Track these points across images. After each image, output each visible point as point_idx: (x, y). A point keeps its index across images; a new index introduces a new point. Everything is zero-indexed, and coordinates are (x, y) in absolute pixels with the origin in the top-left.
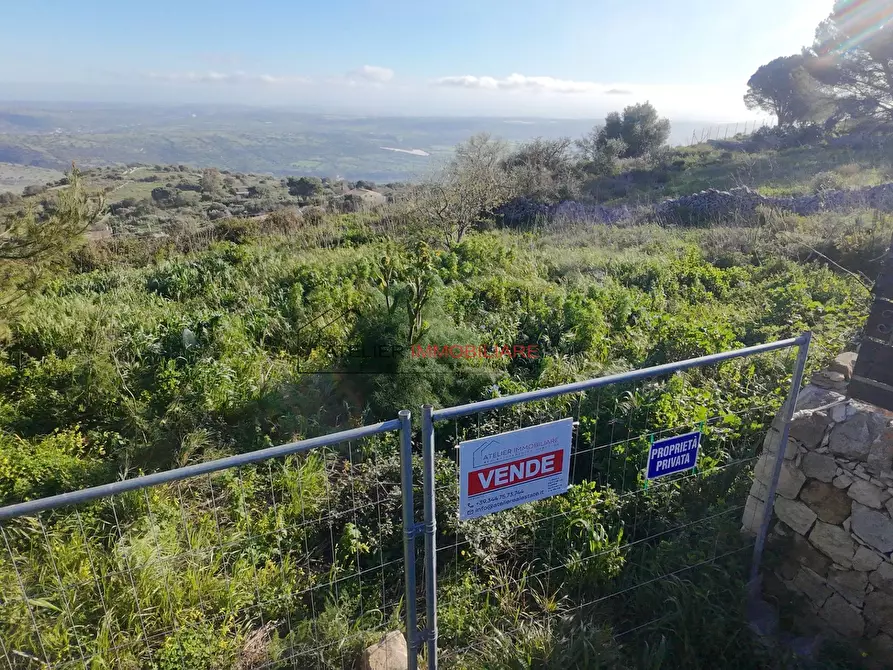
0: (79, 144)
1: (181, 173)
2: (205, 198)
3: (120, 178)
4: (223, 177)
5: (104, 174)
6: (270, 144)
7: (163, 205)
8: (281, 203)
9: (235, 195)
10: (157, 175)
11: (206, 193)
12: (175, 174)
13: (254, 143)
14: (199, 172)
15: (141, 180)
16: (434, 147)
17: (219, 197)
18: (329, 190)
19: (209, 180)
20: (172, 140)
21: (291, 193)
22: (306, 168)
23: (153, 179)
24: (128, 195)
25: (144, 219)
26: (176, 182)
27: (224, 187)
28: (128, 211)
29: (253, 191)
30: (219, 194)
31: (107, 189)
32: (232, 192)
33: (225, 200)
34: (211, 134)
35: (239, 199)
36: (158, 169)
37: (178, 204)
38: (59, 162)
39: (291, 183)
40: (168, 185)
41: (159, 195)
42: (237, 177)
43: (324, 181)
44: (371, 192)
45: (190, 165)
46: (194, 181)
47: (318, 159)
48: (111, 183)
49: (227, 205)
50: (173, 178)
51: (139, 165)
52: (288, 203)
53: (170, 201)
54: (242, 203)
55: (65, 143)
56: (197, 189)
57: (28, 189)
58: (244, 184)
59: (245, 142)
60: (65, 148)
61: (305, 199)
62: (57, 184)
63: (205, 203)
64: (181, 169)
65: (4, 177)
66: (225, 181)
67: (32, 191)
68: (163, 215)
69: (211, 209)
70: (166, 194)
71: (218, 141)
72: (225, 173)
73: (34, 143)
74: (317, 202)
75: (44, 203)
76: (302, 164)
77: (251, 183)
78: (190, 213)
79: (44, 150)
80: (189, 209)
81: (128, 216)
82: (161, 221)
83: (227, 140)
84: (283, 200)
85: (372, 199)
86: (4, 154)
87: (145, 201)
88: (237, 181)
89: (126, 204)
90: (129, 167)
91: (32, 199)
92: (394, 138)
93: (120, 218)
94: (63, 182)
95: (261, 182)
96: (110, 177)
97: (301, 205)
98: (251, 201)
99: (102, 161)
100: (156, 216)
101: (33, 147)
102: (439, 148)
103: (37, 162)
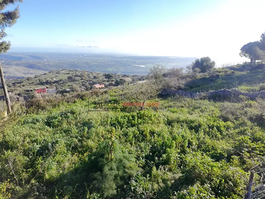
0: (50, 64)
1: (76, 72)
2: (82, 79)
3: (60, 73)
4: (87, 73)
5: (56, 72)
6: (101, 64)
7: (70, 81)
8: (102, 81)
9: (90, 78)
10: (70, 72)
11: (82, 78)
12: (74, 72)
13: (96, 63)
14: (81, 72)
15: (65, 74)
16: (147, 65)
17: (85, 79)
18: (116, 77)
19: (83, 74)
20: (75, 63)
21: (105, 78)
22: (110, 70)
23: (68, 74)
24: (61, 78)
25: (65, 85)
26: (74, 75)
27: (87, 76)
28: (61, 82)
29: (95, 77)
30: (85, 78)
31: (56, 76)
32: (89, 77)
33: (87, 80)
34: (85, 61)
35: (91, 79)
36: (70, 71)
37: (74, 81)
38: (45, 68)
39: (105, 75)
40: (72, 76)
41: (69, 78)
42: (91, 73)
43: (115, 74)
44: (128, 78)
45: (79, 70)
46: (79, 74)
47: (114, 68)
48: (57, 75)
49: (87, 81)
50: (74, 73)
51: (65, 70)
53: (72, 80)
54: (91, 81)
55: (47, 63)
56: (80, 76)
57: (35, 76)
58: (93, 75)
59: (94, 63)
60: (46, 65)
62: (43, 75)
63: (81, 80)
64: (76, 71)
65: (30, 72)
66: (88, 74)
67: (36, 77)
68: (70, 84)
69: (83, 82)
70: (71, 78)
71: (87, 63)
72: (88, 72)
73: (39, 63)
74: (112, 81)
75: (39, 80)
76: (109, 69)
77: (95, 75)
78: (77, 83)
79: (41, 65)
80: (77, 82)
81: (61, 84)
82: (69, 86)
83: (89, 63)
84: (103, 80)
85: (128, 80)
86: (31, 66)
87: (65, 80)
88: (91, 74)
89: (60, 81)
90: (62, 70)
91: (36, 79)
92: (136, 62)
93: (59, 84)
94: (45, 74)
95: (97, 75)
96: (57, 73)
97: (108, 81)
98: (94, 80)
99: (56, 68)
100: (68, 84)
101: (38, 64)
102: (148, 65)
103: (39, 68)
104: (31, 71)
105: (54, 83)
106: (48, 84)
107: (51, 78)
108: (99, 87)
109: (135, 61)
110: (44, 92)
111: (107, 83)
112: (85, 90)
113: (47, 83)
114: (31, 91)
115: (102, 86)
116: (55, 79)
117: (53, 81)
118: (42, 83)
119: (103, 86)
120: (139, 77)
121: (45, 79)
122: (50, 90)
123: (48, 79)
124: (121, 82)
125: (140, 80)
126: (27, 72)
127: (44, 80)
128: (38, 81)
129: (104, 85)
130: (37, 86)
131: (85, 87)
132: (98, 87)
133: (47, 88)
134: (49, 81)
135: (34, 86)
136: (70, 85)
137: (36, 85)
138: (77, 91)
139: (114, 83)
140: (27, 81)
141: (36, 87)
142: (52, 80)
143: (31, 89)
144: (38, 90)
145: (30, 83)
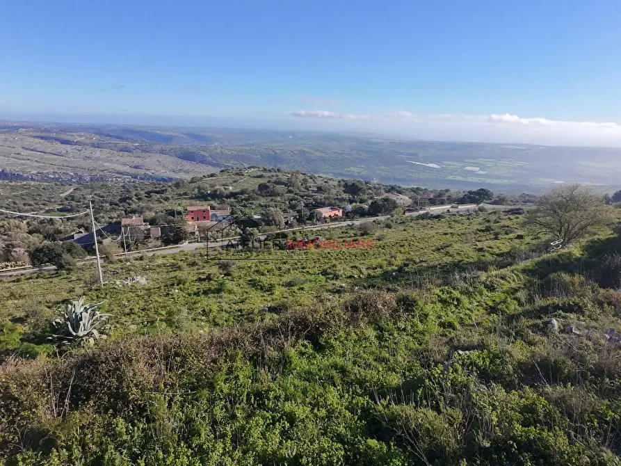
0: (227, 152)
1: (278, 173)
2: (290, 192)
3: (242, 175)
4: (301, 177)
5: (234, 172)
6: (334, 156)
7: (264, 194)
8: (337, 199)
9: (308, 190)
10: (264, 174)
11: (290, 188)
12: (274, 174)
13: (323, 155)
14: (289, 173)
15: (255, 177)
16: (445, 162)
17: (298, 192)
18: (370, 191)
19: (293, 180)
20: (276, 151)
21: (345, 192)
22: (356, 172)
23: (261, 177)
24: (245, 186)
25: (251, 204)
26: (274, 179)
27: (302, 184)
28: (243, 197)
29: (320, 189)
30: (298, 189)
31: (235, 182)
32: (306, 188)
33: (302, 194)
34: (299, 148)
35: (310, 193)
36: (265, 170)
37: (273, 194)
38: (214, 162)
39: (346, 185)
40: (269, 182)
41: (262, 187)
42: (311, 178)
43: (366, 183)
44: (401, 196)
45: (284, 167)
46: (284, 179)
47: (363, 166)
48: (237, 177)
49: (302, 197)
50: (273, 176)
51: (254, 167)
52: (343, 200)
53: (268, 192)
54: (312, 196)
55: (219, 151)
56: (286, 185)
57: (193, 178)
58: (315, 183)
59: (318, 154)
60: (218, 154)
61: (354, 197)
62: (209, 176)
63: (288, 195)
64: (279, 170)
65: (185, 169)
66: (303, 180)
67: (194, 180)
68: (263, 201)
69: (292, 200)
70: (268, 187)
71: (302, 153)
72: (304, 174)
73: (204, 151)
74: (362, 201)
75: (199, 188)
76: (352, 169)
77: (319, 182)
78: (279, 201)
79: (207, 155)
80: (279, 199)
81: (242, 200)
82: (261, 206)
83: (308, 152)
84: (339, 197)
85: (401, 201)
86: (188, 156)
87: (253, 191)
88: (310, 180)
89: (243, 192)
90: (249, 168)
91: (193, 185)
92: (416, 155)
93: (237, 202)
94: (212, 175)
95: (325, 182)
96: (237, 174)
97: (351, 202)
98: (319, 196)
99: (236, 162)
100: (258, 202)
101: (202, 153)
102: (448, 163)
103: (203, 161)
104: (187, 165)
105: (228, 197)
106: (216, 199)
107: (224, 185)
108: (330, 216)
109: (415, 152)
110: (204, 218)
111: (350, 207)
112: (295, 221)
113: (215, 195)
114: (179, 213)
115: (336, 212)
116: (231, 188)
117: (227, 192)
118: (203, 197)
119: (340, 213)
120: (432, 196)
121: (212, 186)
122: (218, 213)
123: (217, 187)
124: (384, 206)
125: (433, 202)
126: (179, 168)
127: (209, 188)
128: (196, 190)
129: (341, 211)
130: (193, 202)
131: (296, 214)
132: (327, 215)
133: (213, 208)
134: (218, 193)
135: (188, 202)
136: (262, 204)
137: (191, 198)
138: (277, 225)
139: (366, 207)
140: (175, 189)
141: (191, 205)
142: (225, 189)
143: (180, 209)
144: (192, 212)
145: (180, 195)
